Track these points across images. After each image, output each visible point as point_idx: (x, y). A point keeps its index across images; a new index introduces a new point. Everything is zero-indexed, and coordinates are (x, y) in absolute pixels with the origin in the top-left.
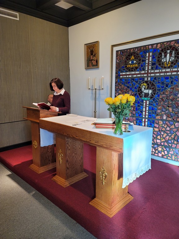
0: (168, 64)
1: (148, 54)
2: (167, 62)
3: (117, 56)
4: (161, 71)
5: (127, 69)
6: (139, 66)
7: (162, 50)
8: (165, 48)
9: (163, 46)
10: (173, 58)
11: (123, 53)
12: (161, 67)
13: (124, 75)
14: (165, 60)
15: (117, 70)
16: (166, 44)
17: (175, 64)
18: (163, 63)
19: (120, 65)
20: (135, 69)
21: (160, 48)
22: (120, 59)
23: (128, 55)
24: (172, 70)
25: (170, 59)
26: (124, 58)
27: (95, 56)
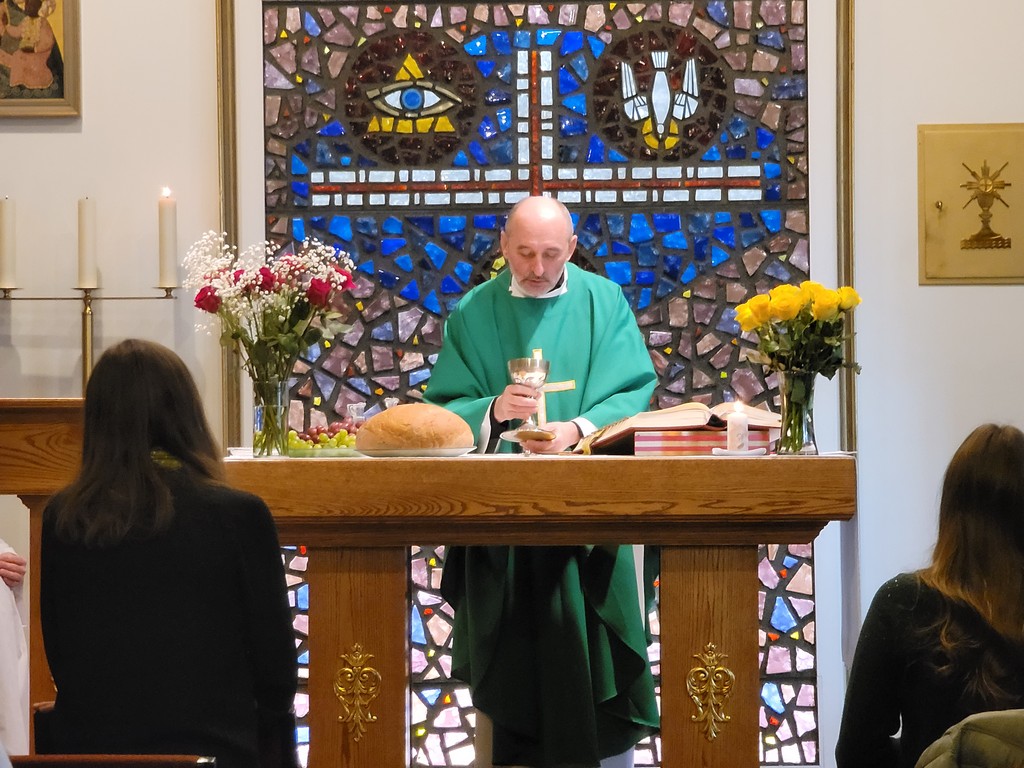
0: (667, 133)
2: (655, 124)
3: (274, 44)
4: (622, 173)
5: (367, 143)
6: (465, 133)
7: (620, 48)
8: (636, 38)
9: (624, 25)
10: (694, 105)
11: (325, 28)
12: (620, 148)
13: (346, 189)
14: (644, 113)
15: (275, 145)
16: (642, 13)
17: (705, 140)
18: (633, 129)
19: (303, 113)
20: (439, 151)
21: (603, 29)
22: (300, 70)
23: (375, 48)
24: (690, 172)
25: (673, 103)
26: (337, 63)
27: (34, 14)
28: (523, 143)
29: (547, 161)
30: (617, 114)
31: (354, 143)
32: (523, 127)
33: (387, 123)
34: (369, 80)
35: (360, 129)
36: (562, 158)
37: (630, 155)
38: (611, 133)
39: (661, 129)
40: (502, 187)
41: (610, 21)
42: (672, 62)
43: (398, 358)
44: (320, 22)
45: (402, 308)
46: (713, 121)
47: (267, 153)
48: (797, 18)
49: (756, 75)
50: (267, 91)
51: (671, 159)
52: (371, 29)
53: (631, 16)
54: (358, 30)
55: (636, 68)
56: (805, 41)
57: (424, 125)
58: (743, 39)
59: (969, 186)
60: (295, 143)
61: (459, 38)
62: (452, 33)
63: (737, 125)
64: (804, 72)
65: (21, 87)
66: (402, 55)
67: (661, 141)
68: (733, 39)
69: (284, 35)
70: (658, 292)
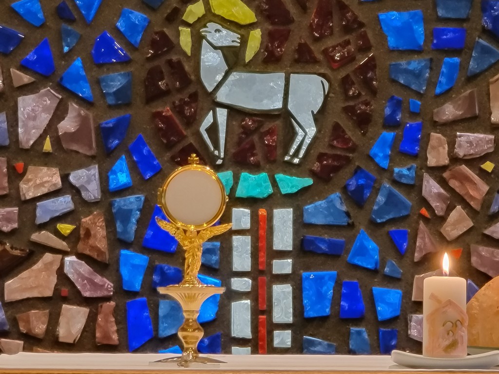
43: (16, 175)
45: (26, 89)
70: (472, 64)
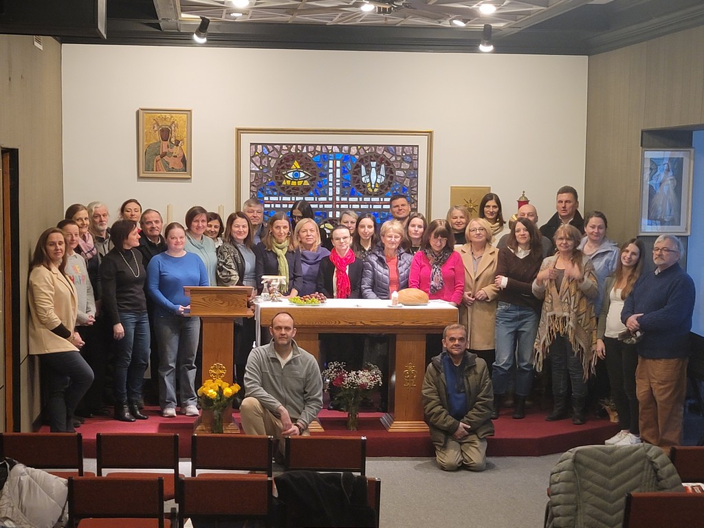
0: (375, 187)
1: (331, 162)
2: (371, 184)
3: (253, 157)
4: (361, 199)
5: (283, 188)
6: (313, 186)
7: (361, 161)
8: (366, 157)
9: (362, 152)
10: (383, 178)
11: (270, 152)
12: (361, 192)
13: (275, 202)
14: (368, 180)
15: (253, 188)
16: (368, 150)
17: (386, 189)
18: (365, 186)
19: (262, 178)
20: (305, 191)
21: (356, 154)
22: (261, 164)
23: (285, 158)
24: (382, 199)
25: (377, 178)
26: (273, 162)
27: (177, 146)
28: (331, 189)
29: (338, 195)
30: (359, 181)
31: (278, 188)
32: (331, 184)
33: (288, 182)
34: (283, 168)
35: (280, 184)
36: (342, 194)
37: (364, 194)
38: (358, 187)
39: (373, 186)
40: (324, 203)
41: (358, 152)
42: (377, 165)
44: (268, 150)
46: (390, 184)
47: (250, 191)
48: (416, 152)
49: (402, 170)
50: (251, 171)
51: (376, 196)
52: (283, 153)
53: (365, 151)
54: (280, 153)
55: (366, 167)
56: (418, 160)
57: (300, 183)
58: (399, 159)
59: (465, 206)
60: (259, 188)
61: (312, 156)
62: (309, 154)
63: (396, 185)
64: (417, 169)
65: (173, 168)
66: (293, 160)
67: (373, 190)
68: (396, 158)
69: (257, 154)
